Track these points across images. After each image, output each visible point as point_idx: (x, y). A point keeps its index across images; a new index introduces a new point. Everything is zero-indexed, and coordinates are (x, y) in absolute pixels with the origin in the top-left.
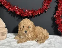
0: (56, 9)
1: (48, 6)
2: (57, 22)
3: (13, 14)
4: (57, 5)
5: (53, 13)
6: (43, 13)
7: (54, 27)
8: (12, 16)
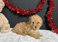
0: (48, 9)
1: (41, 7)
2: (48, 20)
3: (15, 13)
4: (48, 6)
5: (46, 13)
6: (38, 12)
7: (46, 24)
8: (13, 14)
